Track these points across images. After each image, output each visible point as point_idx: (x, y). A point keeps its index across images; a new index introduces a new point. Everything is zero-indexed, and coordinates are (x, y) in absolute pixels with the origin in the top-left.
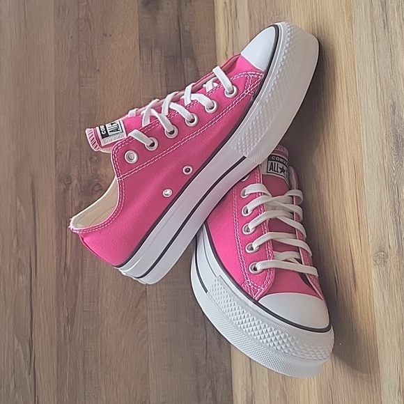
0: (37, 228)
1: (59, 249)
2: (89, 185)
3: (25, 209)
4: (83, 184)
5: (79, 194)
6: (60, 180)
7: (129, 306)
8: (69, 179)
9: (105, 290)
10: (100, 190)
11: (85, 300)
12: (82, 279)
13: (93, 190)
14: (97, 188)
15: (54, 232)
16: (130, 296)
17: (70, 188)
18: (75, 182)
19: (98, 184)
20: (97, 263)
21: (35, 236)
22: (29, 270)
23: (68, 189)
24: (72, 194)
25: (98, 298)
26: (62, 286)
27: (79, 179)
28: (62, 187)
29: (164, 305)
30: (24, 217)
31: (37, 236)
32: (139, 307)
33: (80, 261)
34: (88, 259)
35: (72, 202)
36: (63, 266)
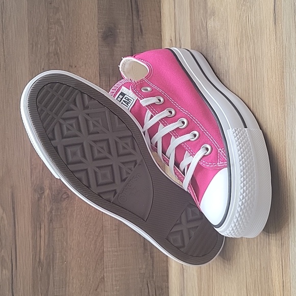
0: (17, 231)
1: (35, 247)
2: (58, 194)
3: (6, 215)
4: (53, 193)
5: (50, 202)
6: (35, 190)
7: (91, 289)
8: (42, 189)
9: (71, 278)
10: (68, 197)
11: (55, 287)
12: (53, 269)
13: (62, 197)
14: (65, 196)
15: (30, 233)
16: (91, 282)
17: (43, 197)
18: (47, 192)
19: (65, 193)
20: (65, 257)
21: (15, 237)
22: (10, 265)
23: (41, 198)
24: (45, 201)
25: (66, 284)
26: (37, 276)
27: (51, 189)
28: (37, 196)
29: (118, 287)
30: (6, 222)
31: (17, 238)
32: (98, 290)
33: (51, 255)
34: (58, 254)
35: (44, 208)
36: (38, 260)
